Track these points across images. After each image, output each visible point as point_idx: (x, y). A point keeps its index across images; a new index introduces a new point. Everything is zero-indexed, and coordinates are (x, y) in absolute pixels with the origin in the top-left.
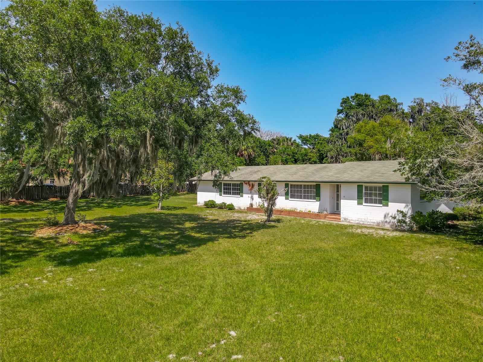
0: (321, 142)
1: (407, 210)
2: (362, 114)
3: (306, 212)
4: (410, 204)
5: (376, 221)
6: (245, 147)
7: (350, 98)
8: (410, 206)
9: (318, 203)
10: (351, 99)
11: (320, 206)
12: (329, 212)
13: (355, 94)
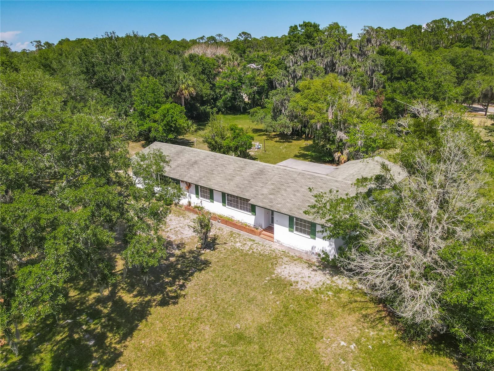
0: (269, 64)
1: (330, 249)
2: (310, 50)
3: (242, 222)
4: (334, 244)
5: (304, 250)
6: (185, 85)
7: (298, 26)
8: (334, 246)
9: (254, 217)
10: (299, 29)
11: (256, 220)
12: (264, 227)
13: (304, 22)
